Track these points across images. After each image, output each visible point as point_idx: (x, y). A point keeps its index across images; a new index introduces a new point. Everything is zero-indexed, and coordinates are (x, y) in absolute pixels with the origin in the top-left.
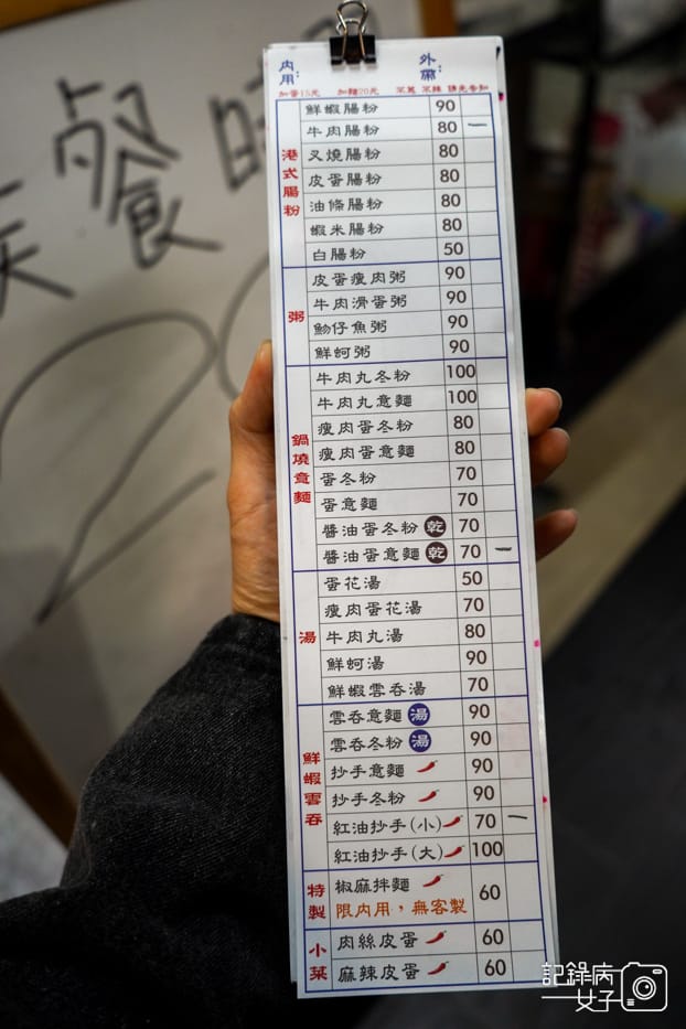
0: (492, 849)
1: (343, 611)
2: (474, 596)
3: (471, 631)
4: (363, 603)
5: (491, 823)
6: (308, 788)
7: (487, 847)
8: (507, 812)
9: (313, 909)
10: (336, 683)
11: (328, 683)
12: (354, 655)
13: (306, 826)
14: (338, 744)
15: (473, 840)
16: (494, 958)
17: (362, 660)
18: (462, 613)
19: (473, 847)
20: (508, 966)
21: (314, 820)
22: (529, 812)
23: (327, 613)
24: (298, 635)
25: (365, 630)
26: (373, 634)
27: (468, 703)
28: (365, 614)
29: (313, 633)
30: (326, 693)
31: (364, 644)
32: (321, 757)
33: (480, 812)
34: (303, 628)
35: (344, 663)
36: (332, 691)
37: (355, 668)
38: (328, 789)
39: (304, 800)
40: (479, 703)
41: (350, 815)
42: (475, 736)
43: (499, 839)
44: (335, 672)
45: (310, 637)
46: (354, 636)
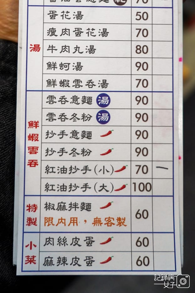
0: (145, 187)
1: (58, 32)
2: (142, 27)
3: (139, 49)
4: (72, 28)
5: (145, 171)
6: (30, 144)
7: (142, 185)
8: (155, 164)
9: (29, 219)
10: (52, 77)
11: (46, 77)
12: (64, 61)
13: (28, 167)
14: (51, 116)
15: (133, 181)
16: (143, 255)
17: (69, 64)
18: (134, 38)
19: (133, 185)
20: (151, 260)
21: (33, 163)
22: (169, 165)
23: (49, 33)
24: (29, 46)
25: (72, 45)
26: (77, 48)
27: (135, 95)
28: (73, 35)
29: (39, 45)
30: (45, 84)
31: (71, 54)
32: (40, 124)
33: (139, 163)
34: (33, 41)
35: (58, 66)
36: (49, 83)
37: (65, 69)
38: (43, 144)
39: (27, 150)
40: (142, 95)
41: (56, 162)
42: (138, 116)
43: (150, 181)
44: (52, 71)
45: (36, 48)
46: (65, 48)
